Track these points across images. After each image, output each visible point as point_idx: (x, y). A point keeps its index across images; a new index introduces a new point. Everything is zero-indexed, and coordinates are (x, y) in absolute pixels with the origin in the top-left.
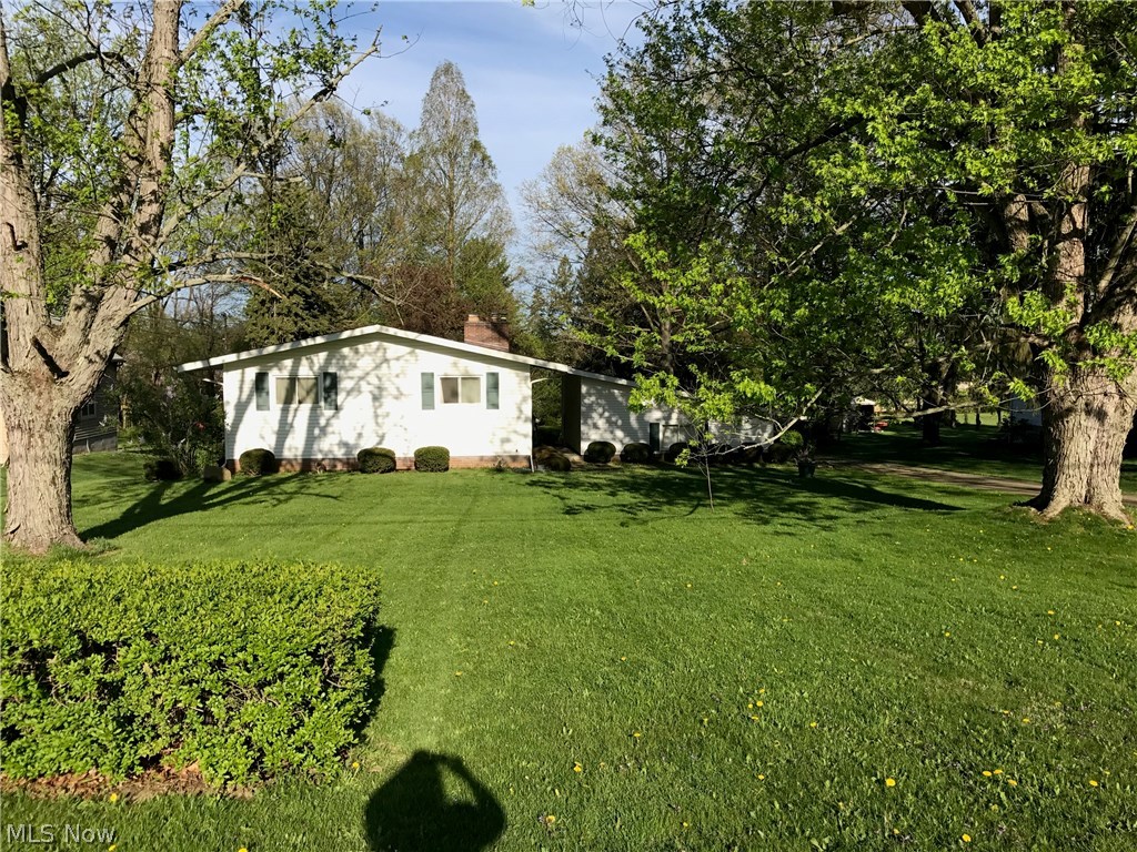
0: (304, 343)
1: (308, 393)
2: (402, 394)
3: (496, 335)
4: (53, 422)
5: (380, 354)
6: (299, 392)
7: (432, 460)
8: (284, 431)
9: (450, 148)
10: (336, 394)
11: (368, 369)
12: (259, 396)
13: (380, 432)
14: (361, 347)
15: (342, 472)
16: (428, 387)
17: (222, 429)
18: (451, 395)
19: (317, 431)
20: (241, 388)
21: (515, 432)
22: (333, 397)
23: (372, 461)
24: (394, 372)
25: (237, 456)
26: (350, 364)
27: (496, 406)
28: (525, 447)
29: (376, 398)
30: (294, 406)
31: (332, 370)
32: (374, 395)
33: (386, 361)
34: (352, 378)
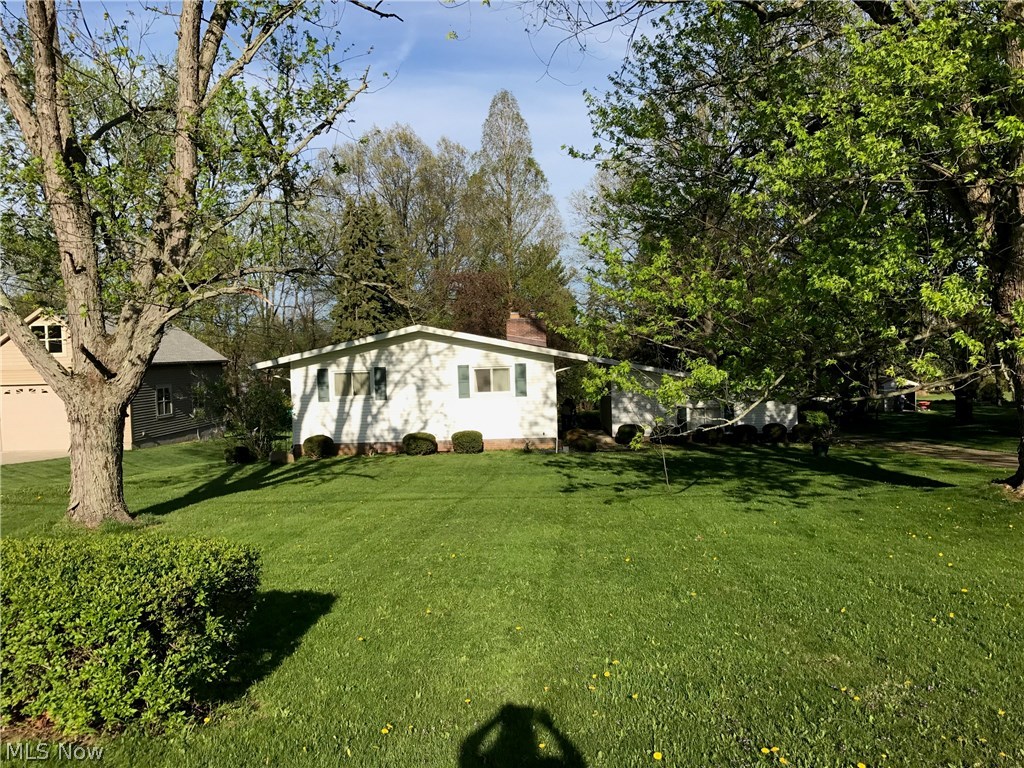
0: (357, 343)
1: (362, 385)
2: (441, 384)
3: (535, 329)
4: (104, 416)
5: (423, 350)
6: (354, 385)
7: (468, 443)
8: (342, 419)
9: (507, 166)
10: (386, 386)
11: (413, 363)
12: (321, 389)
13: (424, 419)
14: (406, 345)
15: (391, 455)
16: (464, 377)
17: (291, 419)
18: (484, 383)
19: (369, 419)
20: (305, 383)
21: (543, 416)
22: (383, 389)
23: (416, 444)
24: (435, 365)
25: (302, 443)
26: (397, 359)
27: (524, 393)
28: (551, 430)
29: (419, 389)
30: (350, 397)
31: (382, 365)
32: (418, 386)
33: (427, 355)
34: (399, 372)
